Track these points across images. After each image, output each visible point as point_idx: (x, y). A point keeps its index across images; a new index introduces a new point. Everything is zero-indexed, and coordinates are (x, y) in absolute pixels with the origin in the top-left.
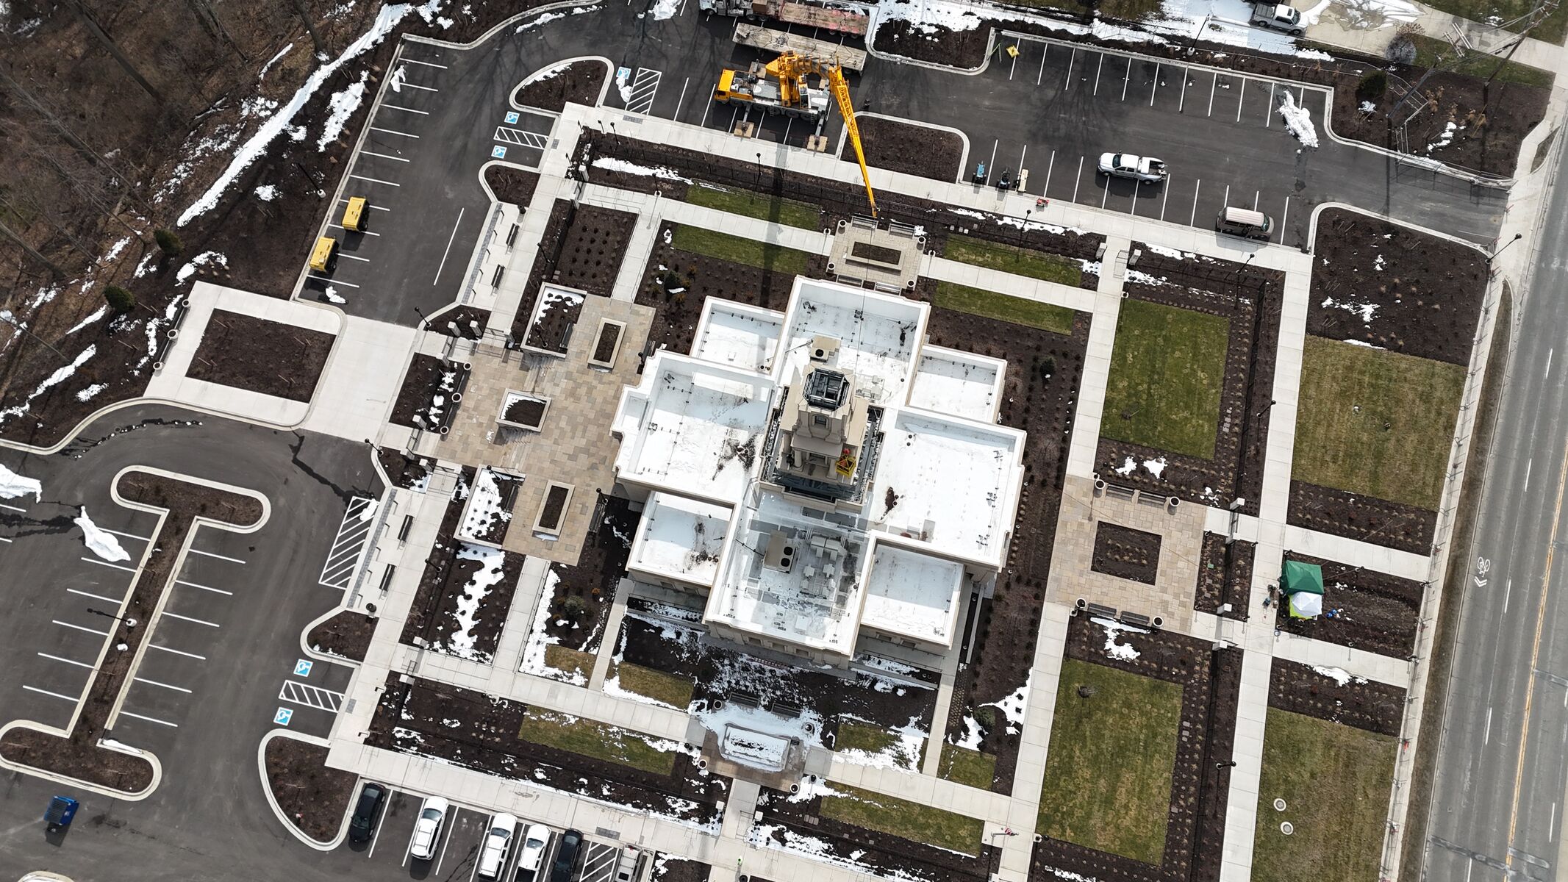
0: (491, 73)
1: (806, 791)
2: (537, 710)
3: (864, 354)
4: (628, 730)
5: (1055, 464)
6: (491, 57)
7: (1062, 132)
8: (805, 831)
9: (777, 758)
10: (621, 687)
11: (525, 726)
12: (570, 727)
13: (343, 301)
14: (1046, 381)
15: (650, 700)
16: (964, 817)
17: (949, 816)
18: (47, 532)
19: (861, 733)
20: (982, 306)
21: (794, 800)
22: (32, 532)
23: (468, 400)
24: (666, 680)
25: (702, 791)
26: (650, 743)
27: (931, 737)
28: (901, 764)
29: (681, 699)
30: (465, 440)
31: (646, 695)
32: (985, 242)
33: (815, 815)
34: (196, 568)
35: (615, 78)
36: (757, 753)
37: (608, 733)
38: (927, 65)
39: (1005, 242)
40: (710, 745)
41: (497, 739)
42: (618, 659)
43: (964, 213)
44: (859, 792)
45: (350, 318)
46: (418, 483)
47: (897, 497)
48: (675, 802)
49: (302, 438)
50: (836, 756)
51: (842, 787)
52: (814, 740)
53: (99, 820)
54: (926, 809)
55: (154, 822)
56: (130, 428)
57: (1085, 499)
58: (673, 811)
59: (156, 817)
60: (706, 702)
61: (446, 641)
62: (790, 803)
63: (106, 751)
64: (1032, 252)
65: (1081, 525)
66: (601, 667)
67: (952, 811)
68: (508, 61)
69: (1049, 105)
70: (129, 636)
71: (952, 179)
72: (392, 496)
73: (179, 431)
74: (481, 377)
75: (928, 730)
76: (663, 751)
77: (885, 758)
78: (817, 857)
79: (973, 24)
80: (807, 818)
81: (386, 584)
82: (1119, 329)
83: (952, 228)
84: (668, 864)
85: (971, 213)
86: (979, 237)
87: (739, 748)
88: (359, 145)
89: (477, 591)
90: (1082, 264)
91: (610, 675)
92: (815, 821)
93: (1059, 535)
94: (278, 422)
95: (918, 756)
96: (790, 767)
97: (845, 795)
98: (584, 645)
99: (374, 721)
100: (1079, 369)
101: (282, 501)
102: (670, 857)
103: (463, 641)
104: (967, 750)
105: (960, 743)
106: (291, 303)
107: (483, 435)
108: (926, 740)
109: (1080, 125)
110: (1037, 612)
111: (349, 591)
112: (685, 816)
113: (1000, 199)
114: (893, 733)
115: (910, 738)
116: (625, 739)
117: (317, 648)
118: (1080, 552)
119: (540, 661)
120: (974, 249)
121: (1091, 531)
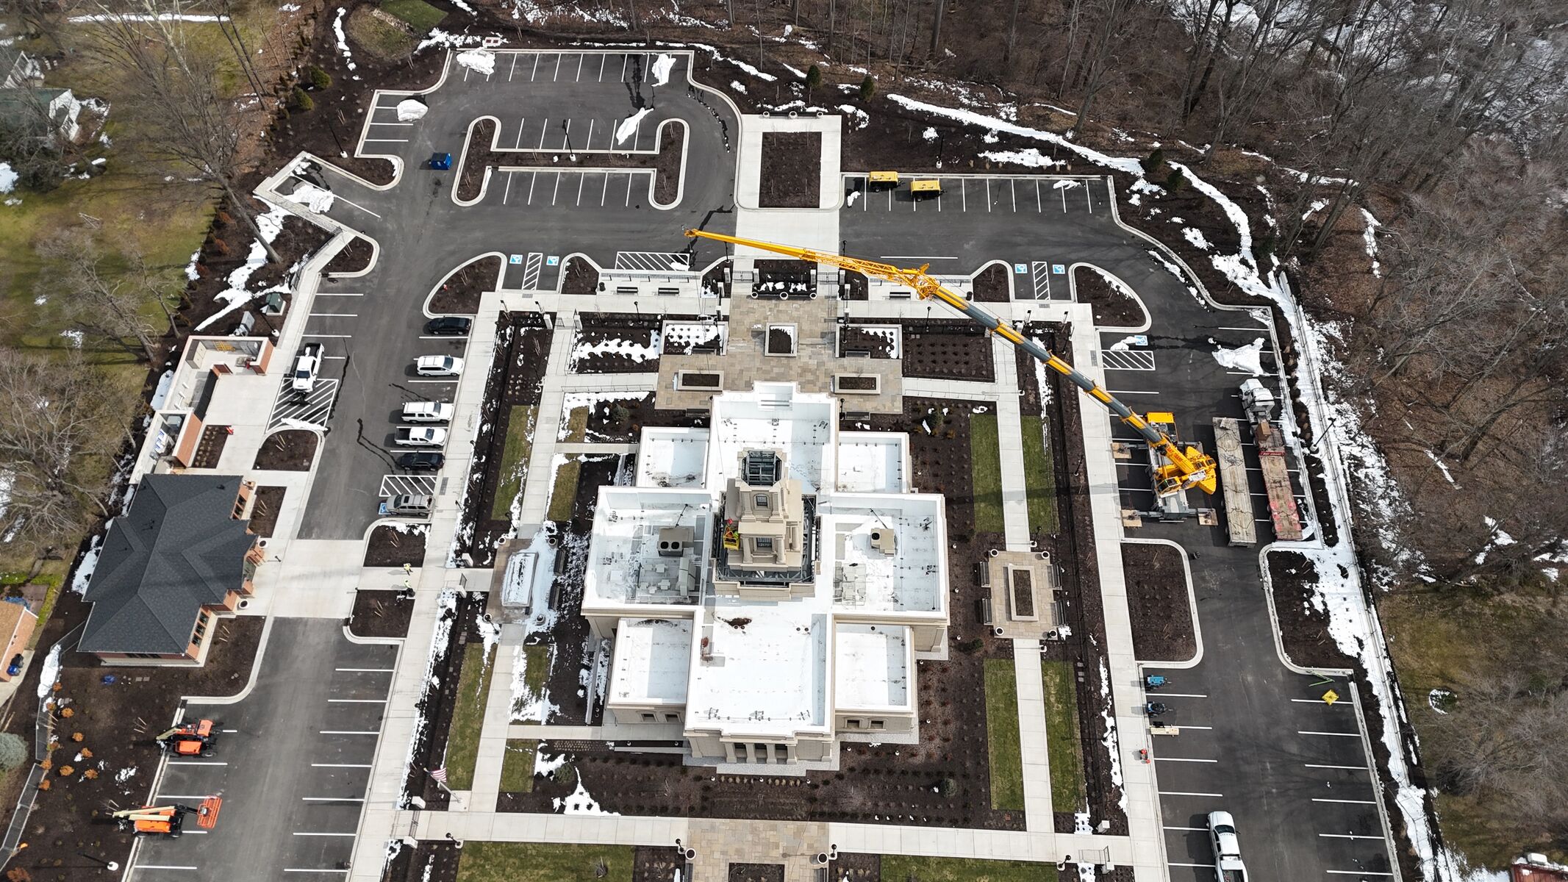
0: (1099, 245)
1: (486, 629)
2: (535, 414)
3: (891, 582)
4: (525, 481)
5: (837, 810)
6: (1115, 241)
7: (1246, 768)
8: (453, 635)
9: (512, 598)
10: (560, 467)
11: (523, 408)
12: (524, 438)
13: (850, 203)
14: (929, 788)
15: (551, 490)
16: (473, 771)
17: (473, 756)
18: (632, 98)
19: (540, 665)
20: (997, 709)
21: (479, 620)
22: (630, 90)
23: (785, 305)
24: (570, 498)
25: (481, 546)
26: (516, 498)
27: (543, 727)
28: (516, 704)
29: (555, 513)
30: (752, 311)
31: (556, 486)
32: (1074, 701)
33: (467, 640)
34: (618, 182)
35: (1133, 335)
36: (515, 581)
37: (522, 466)
38: (1272, 609)
39: (1081, 723)
40: (520, 544)
41: (510, 392)
42: (583, 459)
43: (1104, 675)
44: (489, 673)
45: (837, 214)
46: (708, 290)
47: (743, 628)
48: (471, 528)
49: (730, 212)
50: (518, 649)
51: (492, 658)
52: (531, 627)
53: (438, 183)
54: (478, 734)
55: (439, 211)
56: (717, 115)
57: (805, 846)
58: (464, 528)
59: (441, 212)
60: (555, 533)
61: (583, 341)
62: (476, 618)
63: (484, 172)
64: (1079, 754)
65: (777, 847)
66: (574, 448)
67: (478, 759)
68: (1116, 253)
69: (1275, 749)
70: (564, 160)
71: (1139, 655)
72: (695, 278)
73: (720, 141)
74: (807, 308)
75: (548, 723)
76: (512, 509)
77: (520, 690)
78: (432, 649)
79: (1349, 648)
80: (464, 634)
81: (622, 291)
82: (1016, 864)
83: (1080, 665)
84: (422, 534)
85: (1105, 683)
86: (1079, 694)
87: (518, 566)
88: (994, 176)
89: (625, 349)
90: (1084, 812)
91: (569, 456)
92: (462, 641)
93: (760, 824)
94: (740, 194)
95: (524, 719)
96: (506, 611)
97: (485, 662)
98: (591, 432)
99: (517, 312)
100: (954, 823)
101: (677, 214)
102: (427, 535)
103: (585, 351)
104: (534, 763)
105: (539, 755)
106: (839, 174)
107: (757, 322)
108: (539, 723)
109: (1264, 789)
110: (677, 813)
111: (615, 271)
112: (460, 539)
113: (1134, 710)
114: (543, 692)
115: (540, 709)
116: (518, 480)
117: (568, 264)
118: (746, 848)
119: (575, 404)
120: (1063, 692)
121: (773, 858)
